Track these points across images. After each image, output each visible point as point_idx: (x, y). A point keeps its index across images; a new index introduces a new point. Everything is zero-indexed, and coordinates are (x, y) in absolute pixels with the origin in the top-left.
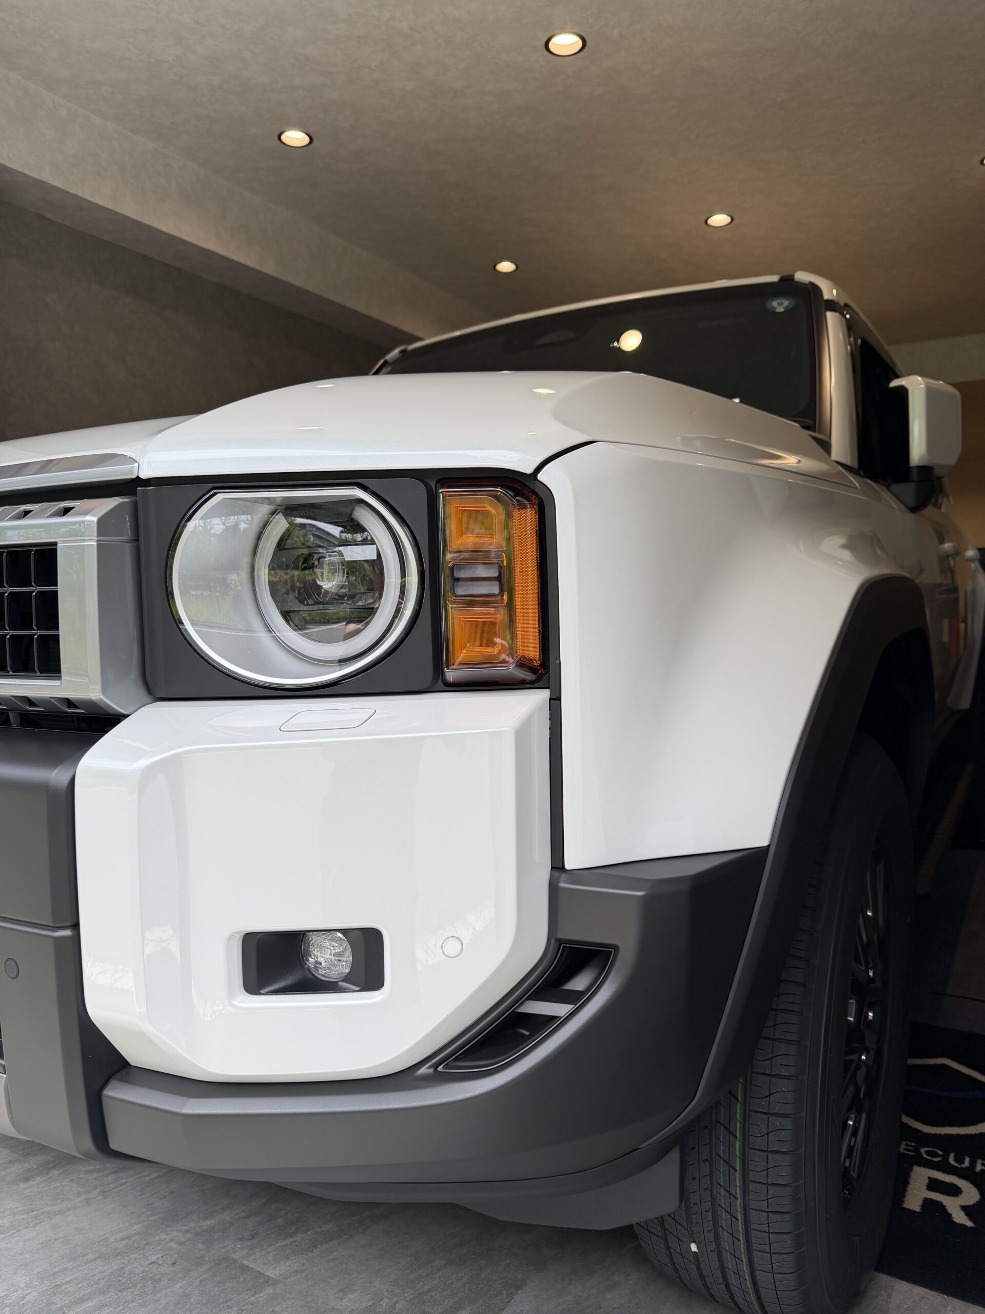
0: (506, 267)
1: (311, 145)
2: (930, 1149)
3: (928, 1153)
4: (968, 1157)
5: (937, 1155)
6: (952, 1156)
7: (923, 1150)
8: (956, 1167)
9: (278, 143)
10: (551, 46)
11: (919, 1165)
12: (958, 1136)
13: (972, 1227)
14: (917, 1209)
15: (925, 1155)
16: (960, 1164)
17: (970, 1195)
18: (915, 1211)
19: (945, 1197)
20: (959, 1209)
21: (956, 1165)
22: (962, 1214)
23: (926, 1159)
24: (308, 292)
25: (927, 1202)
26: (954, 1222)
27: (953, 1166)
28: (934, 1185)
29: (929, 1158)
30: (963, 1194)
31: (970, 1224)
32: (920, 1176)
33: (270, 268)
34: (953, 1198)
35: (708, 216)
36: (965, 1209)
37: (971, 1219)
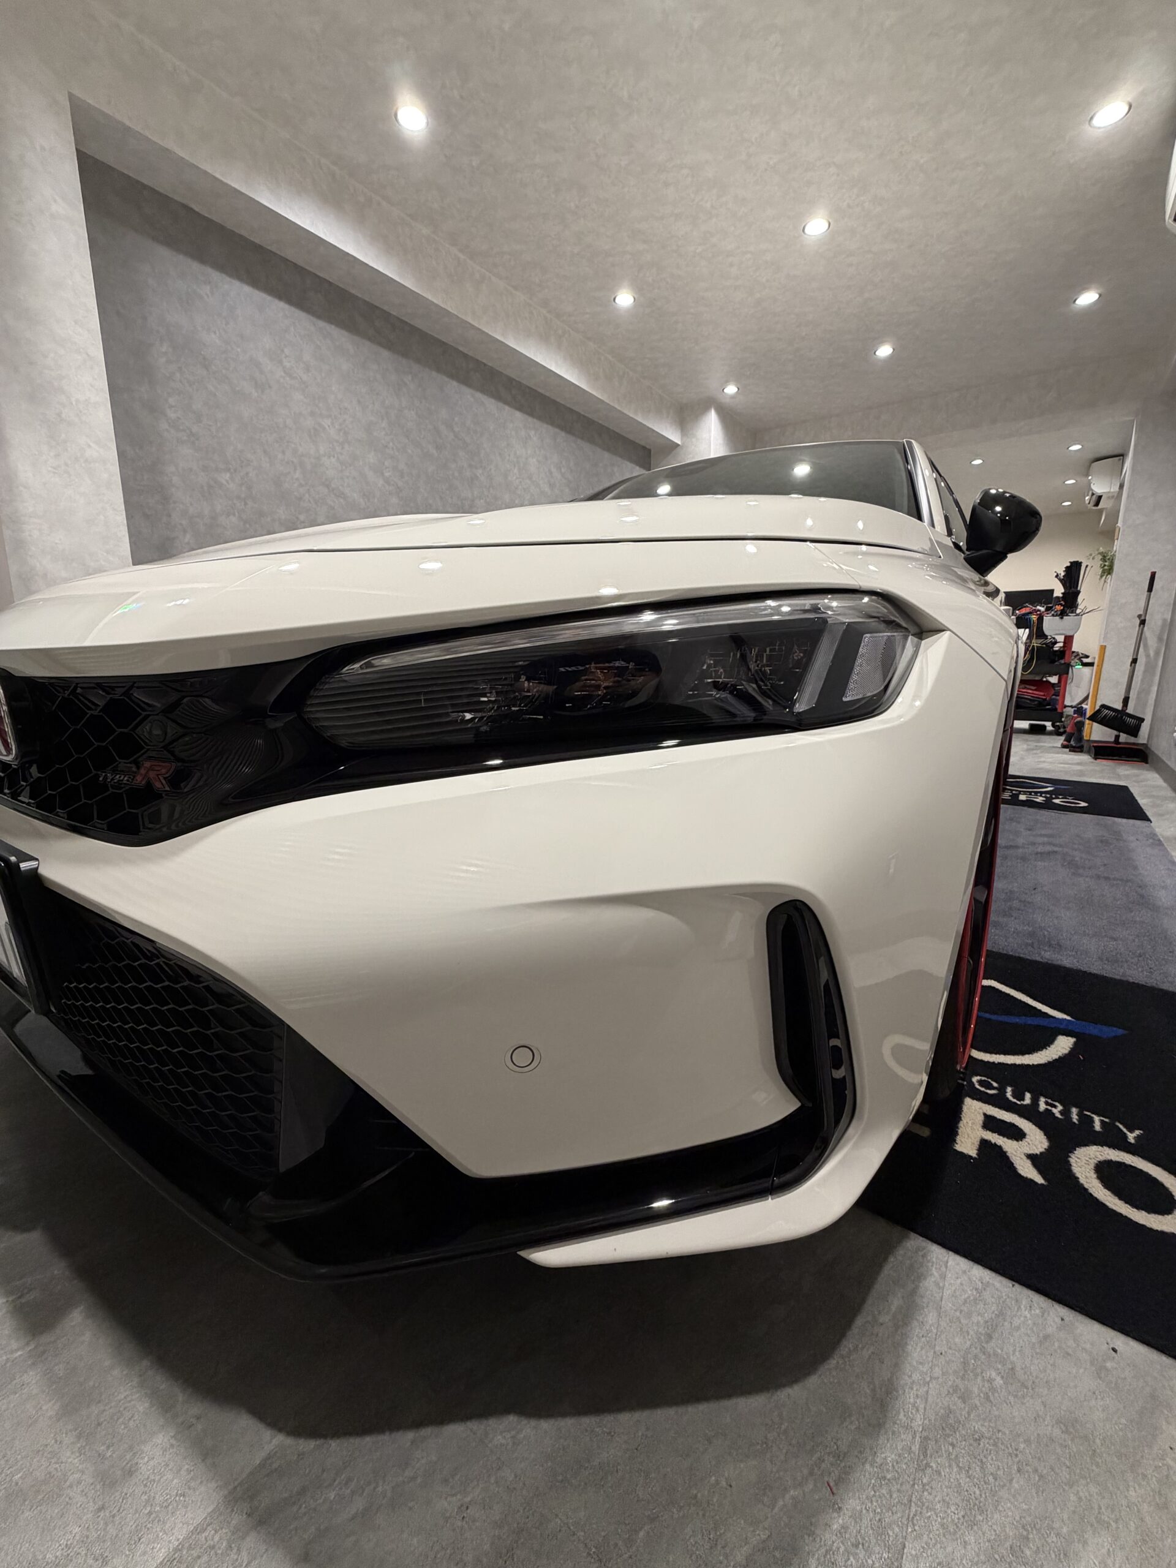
2: (983, 1078)
3: (980, 1082)
4: (1029, 1092)
5: (991, 1087)
6: (1009, 1089)
7: (975, 1079)
8: (1015, 1103)
11: (973, 1099)
12: (1014, 1065)
13: (1042, 1185)
14: (973, 1153)
15: (977, 1086)
16: (1018, 1100)
17: (1036, 1141)
18: (971, 1157)
19: (1005, 1139)
20: (1025, 1158)
21: (1015, 1100)
22: (1028, 1163)
23: (978, 1089)
24: (448, 313)
25: (984, 1144)
26: (1020, 1175)
27: (1011, 1101)
28: (990, 1123)
29: (983, 1089)
30: (1028, 1138)
31: (1039, 1180)
32: (973, 1111)
34: (1015, 1142)
36: (1031, 1157)
37: (1041, 1172)
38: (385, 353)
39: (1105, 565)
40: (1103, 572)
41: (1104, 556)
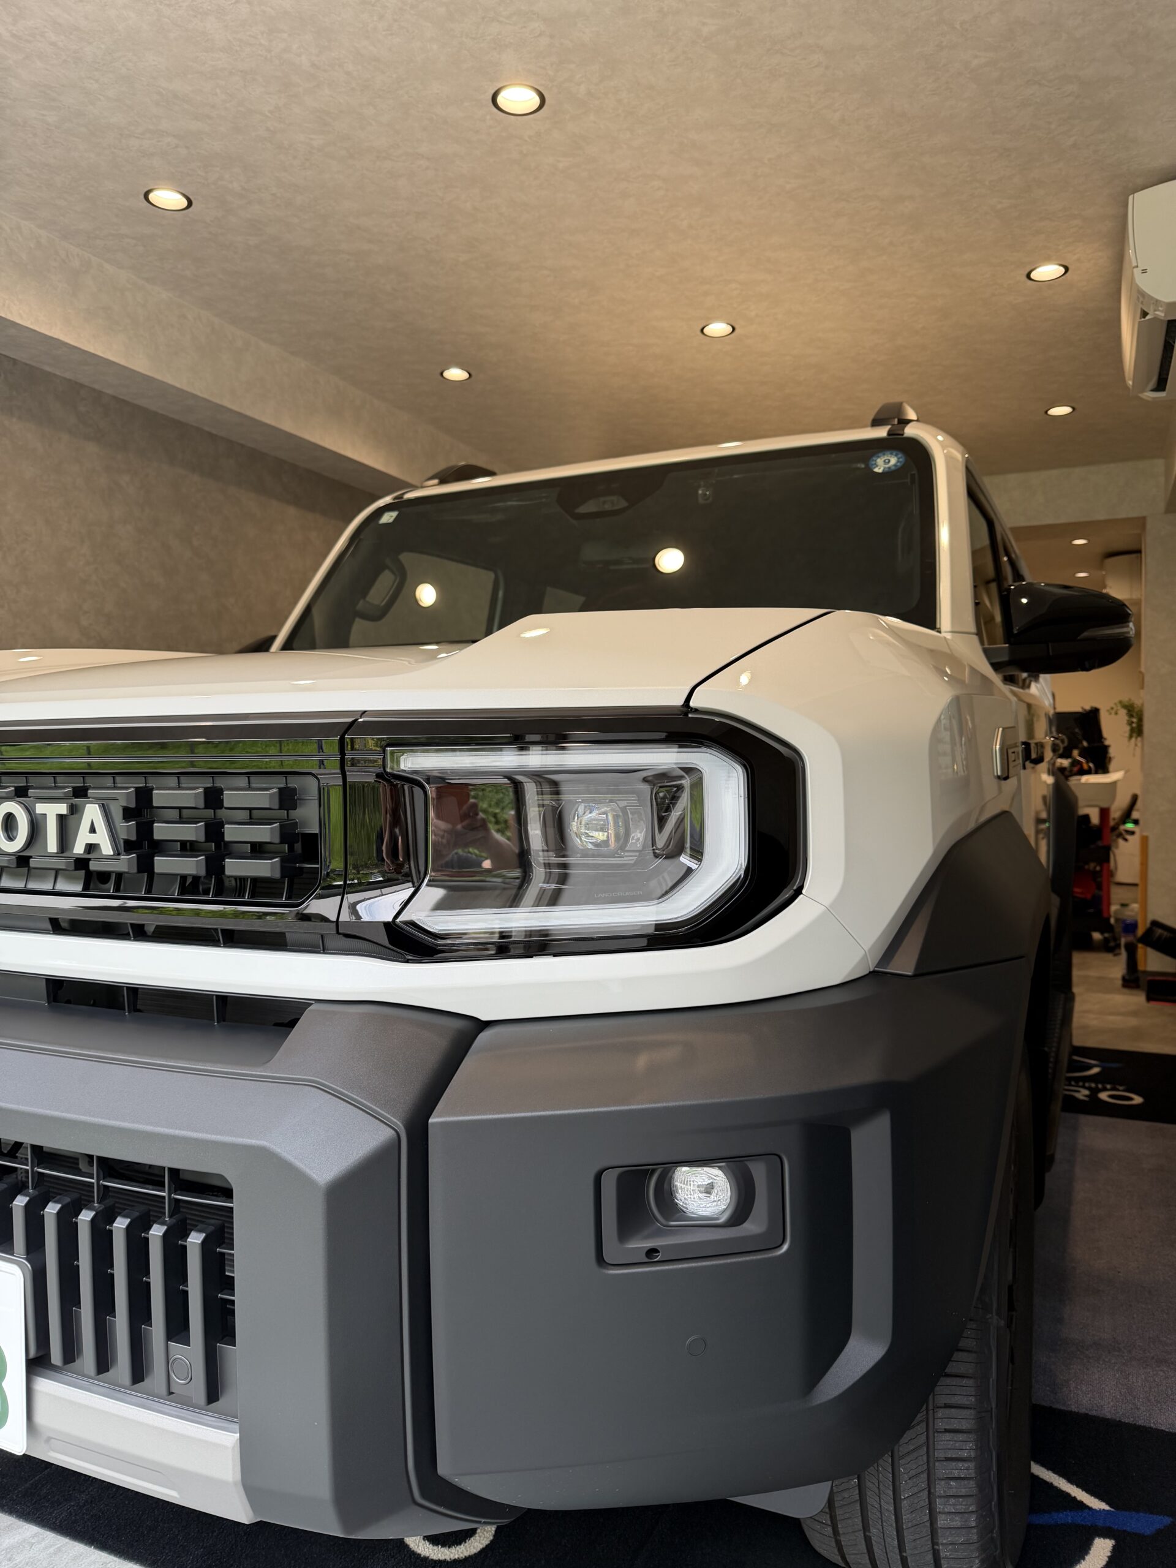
0: (455, 374)
1: (190, 210)
9: (145, 201)
10: (500, 100)
24: (194, 396)
33: (140, 363)
35: (705, 324)
38: (92, 448)
39: (1133, 722)
40: (1132, 731)
41: (1129, 711)
